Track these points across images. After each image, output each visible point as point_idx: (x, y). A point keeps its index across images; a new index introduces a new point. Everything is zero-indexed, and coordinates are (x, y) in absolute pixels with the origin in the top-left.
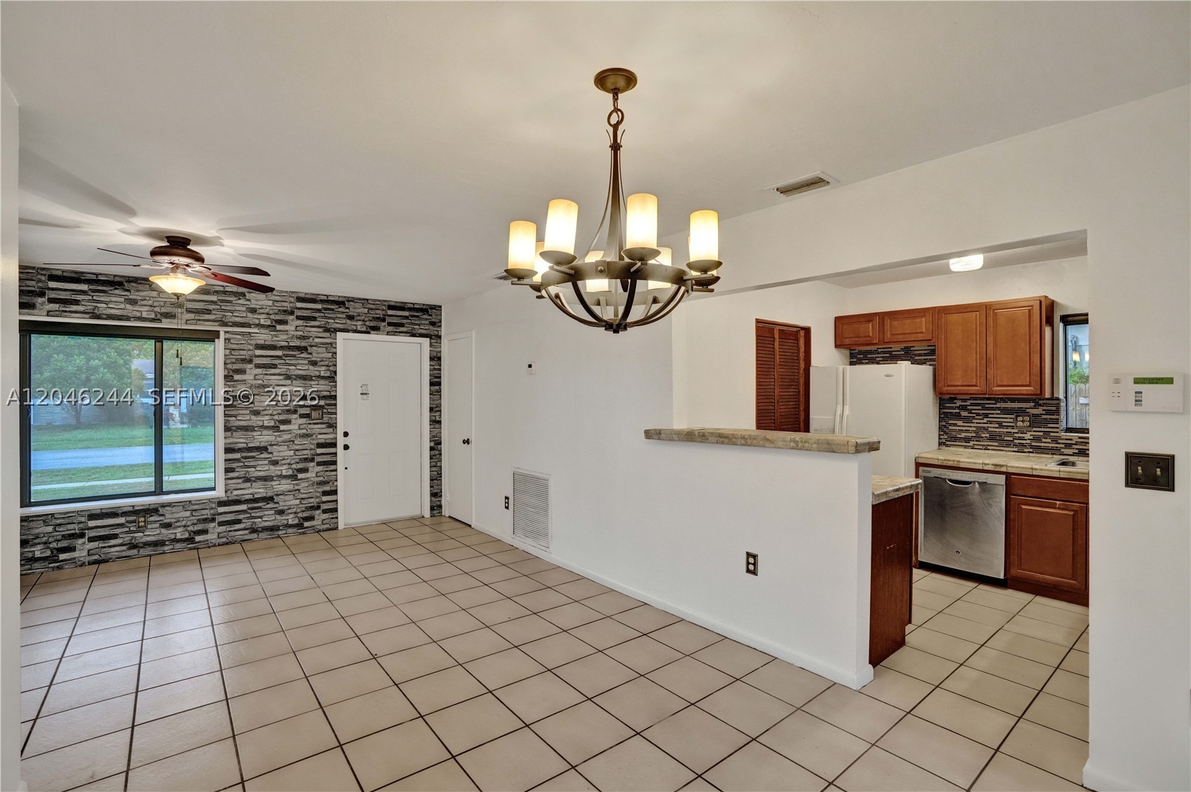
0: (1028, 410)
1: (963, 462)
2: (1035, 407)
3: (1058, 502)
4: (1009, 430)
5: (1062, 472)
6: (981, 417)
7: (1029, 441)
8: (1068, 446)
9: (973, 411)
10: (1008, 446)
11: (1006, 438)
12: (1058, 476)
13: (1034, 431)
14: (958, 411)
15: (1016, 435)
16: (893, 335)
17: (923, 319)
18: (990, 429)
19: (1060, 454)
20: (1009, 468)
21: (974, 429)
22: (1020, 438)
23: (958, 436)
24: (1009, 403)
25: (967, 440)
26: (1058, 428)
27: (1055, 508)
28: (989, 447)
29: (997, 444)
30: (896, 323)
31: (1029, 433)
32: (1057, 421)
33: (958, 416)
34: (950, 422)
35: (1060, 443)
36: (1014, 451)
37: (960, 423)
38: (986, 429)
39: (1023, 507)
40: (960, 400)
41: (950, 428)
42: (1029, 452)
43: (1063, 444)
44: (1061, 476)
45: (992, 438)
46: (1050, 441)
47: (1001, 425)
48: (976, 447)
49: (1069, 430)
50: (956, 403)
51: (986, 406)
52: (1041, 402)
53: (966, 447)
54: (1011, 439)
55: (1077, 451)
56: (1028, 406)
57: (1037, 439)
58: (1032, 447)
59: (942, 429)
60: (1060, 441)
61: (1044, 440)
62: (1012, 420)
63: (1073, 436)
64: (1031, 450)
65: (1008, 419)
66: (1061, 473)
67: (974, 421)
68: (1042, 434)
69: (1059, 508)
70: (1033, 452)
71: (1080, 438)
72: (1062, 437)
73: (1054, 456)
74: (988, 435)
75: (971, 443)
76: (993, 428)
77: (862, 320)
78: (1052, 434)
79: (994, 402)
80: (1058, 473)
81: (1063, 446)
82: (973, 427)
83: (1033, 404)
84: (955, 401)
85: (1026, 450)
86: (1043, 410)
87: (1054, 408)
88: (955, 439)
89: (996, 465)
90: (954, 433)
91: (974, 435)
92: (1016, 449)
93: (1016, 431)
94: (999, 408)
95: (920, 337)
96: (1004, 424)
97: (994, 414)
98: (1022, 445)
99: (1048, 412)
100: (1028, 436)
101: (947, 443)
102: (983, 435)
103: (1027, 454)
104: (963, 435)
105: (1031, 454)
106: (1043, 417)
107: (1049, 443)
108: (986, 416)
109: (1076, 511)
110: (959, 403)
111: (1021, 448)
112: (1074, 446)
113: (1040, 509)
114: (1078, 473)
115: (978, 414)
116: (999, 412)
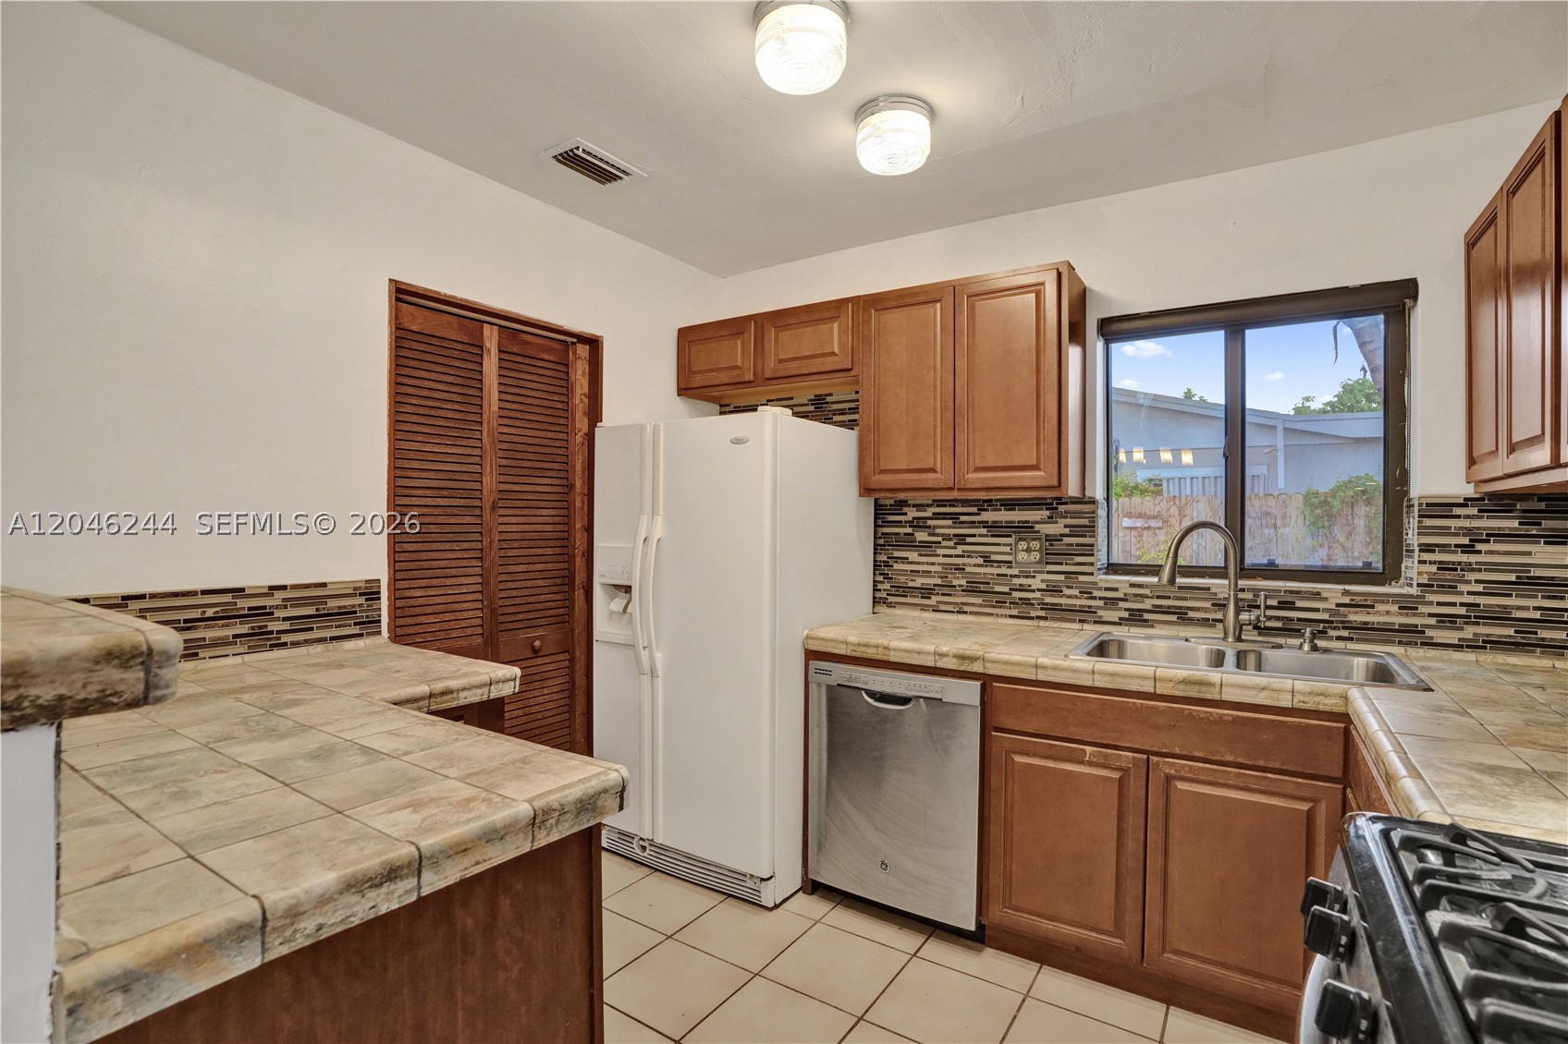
0: (1037, 527)
1: (895, 650)
2: (1051, 519)
3: (1089, 749)
4: (1004, 570)
5: (1100, 673)
6: (951, 543)
7: (1038, 595)
8: (1111, 603)
9: (938, 531)
10: (1000, 604)
11: (998, 589)
12: (1089, 683)
13: (1048, 572)
14: (909, 530)
15: (1016, 581)
16: (781, 361)
17: (836, 325)
18: (968, 569)
19: (1095, 622)
20: (989, 665)
21: (939, 568)
22: (1022, 589)
23: (911, 584)
24: (1003, 512)
25: (927, 592)
26: (1092, 564)
27: (1082, 762)
28: (966, 609)
29: (979, 601)
30: (785, 336)
31: (1040, 577)
32: (1089, 550)
33: (908, 542)
34: (896, 554)
35: (1094, 598)
36: (1011, 616)
37: (913, 556)
38: (960, 569)
39: (1018, 759)
40: (914, 506)
41: (896, 566)
42: (1039, 618)
43: (1101, 598)
44: (1098, 684)
45: (973, 588)
46: (1076, 592)
47: (988, 560)
48: (942, 607)
49: (1112, 568)
50: (905, 514)
51: (963, 518)
52: (1062, 508)
53: (924, 608)
54: (1006, 589)
55: (1126, 615)
56: (1038, 518)
57: (1054, 590)
58: (1045, 607)
59: (880, 568)
60: (1096, 593)
61: (1067, 592)
62: (1007, 549)
63: (1120, 581)
64: (1042, 613)
65: (1001, 548)
66: (1096, 677)
67: (940, 551)
68: (1062, 577)
69: (1090, 764)
70: (1045, 618)
71: (1133, 585)
72: (1100, 585)
73: (1086, 626)
74: (963, 582)
75: (934, 599)
76: (974, 566)
77: (724, 332)
78: (1082, 578)
79: (975, 510)
80: (1090, 677)
81: (1101, 603)
82: (935, 563)
83: (1048, 513)
84: (905, 510)
85: (1033, 614)
86: (1065, 526)
87: (1085, 522)
88: (903, 591)
89: (962, 658)
90: (902, 579)
91: (939, 581)
92: (1015, 612)
93: (1015, 571)
94: (985, 524)
95: (829, 364)
96: (994, 557)
97: (974, 536)
98: (1027, 602)
99: (1075, 531)
100: (1036, 583)
101: (891, 599)
102: (955, 582)
103: (1035, 623)
104: (919, 582)
105: (1042, 623)
106: (1067, 540)
107: (1076, 597)
108: (961, 539)
109: (1125, 771)
110: (912, 513)
111: (1024, 608)
112: (1122, 604)
113: (1051, 764)
114: (1133, 676)
115: (947, 537)
116: (984, 531)
